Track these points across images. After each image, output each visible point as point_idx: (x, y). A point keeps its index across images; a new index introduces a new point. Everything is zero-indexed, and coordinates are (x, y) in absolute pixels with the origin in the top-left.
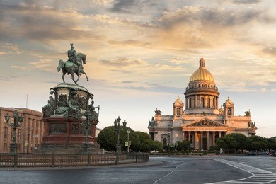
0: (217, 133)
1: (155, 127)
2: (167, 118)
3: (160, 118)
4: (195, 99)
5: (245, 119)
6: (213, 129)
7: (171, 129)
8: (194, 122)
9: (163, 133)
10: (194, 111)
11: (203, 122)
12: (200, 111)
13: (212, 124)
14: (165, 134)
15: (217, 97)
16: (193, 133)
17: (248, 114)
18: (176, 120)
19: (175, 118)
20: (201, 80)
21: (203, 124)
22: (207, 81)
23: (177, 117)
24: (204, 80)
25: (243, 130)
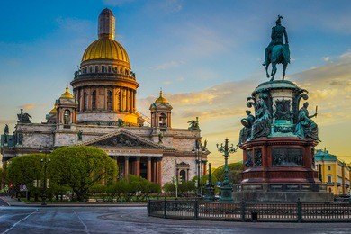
0: (144, 159)
1: (18, 146)
2: (43, 129)
3: (30, 129)
4: (94, 94)
5: (190, 134)
6: (137, 153)
8: (102, 138)
11: (118, 137)
12: (105, 117)
13: (135, 142)
15: (135, 92)
17: (195, 126)
18: (63, 132)
19: (61, 128)
20: (107, 59)
21: (119, 142)
22: (118, 61)
23: (65, 127)
24: (113, 60)
25: (186, 156)
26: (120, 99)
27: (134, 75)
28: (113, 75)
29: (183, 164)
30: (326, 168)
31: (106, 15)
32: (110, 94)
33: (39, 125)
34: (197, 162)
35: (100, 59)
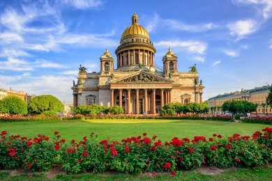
2: (93, 76)
3: (85, 76)
5: (190, 75)
7: (97, 89)
9: (88, 93)
11: (138, 76)
13: (151, 78)
14: (91, 95)
16: (125, 91)
17: (194, 69)
21: (139, 79)
23: (105, 73)
29: (186, 94)
33: (90, 74)
34: (196, 93)
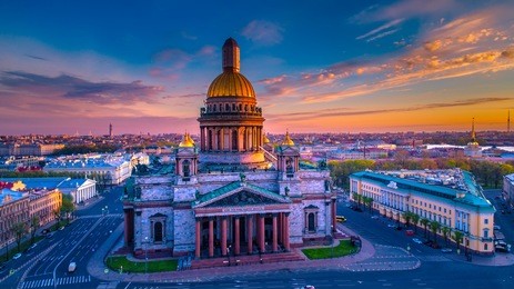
0: (269, 214)
1: (136, 200)
2: (163, 180)
4: (219, 133)
5: (318, 175)
6: (262, 209)
7: (170, 203)
9: (154, 211)
10: (219, 158)
11: (239, 195)
12: (230, 159)
13: (260, 199)
14: (158, 215)
15: (261, 127)
18: (182, 186)
19: (180, 182)
20: (230, 97)
21: (240, 200)
22: (244, 97)
23: (184, 180)
24: (237, 97)
25: (315, 198)
26: (245, 139)
27: (260, 110)
28: (236, 114)
29: (311, 207)
30: (482, 221)
31: (229, 46)
32: (235, 134)
34: (327, 204)
35: (224, 97)
